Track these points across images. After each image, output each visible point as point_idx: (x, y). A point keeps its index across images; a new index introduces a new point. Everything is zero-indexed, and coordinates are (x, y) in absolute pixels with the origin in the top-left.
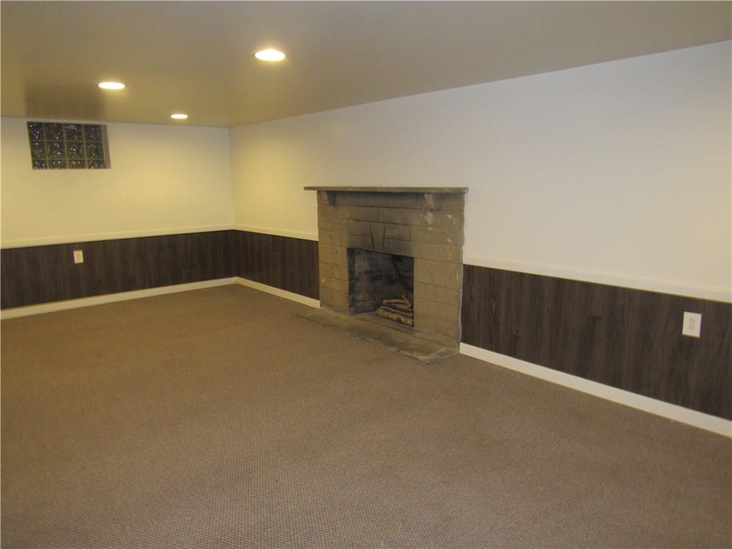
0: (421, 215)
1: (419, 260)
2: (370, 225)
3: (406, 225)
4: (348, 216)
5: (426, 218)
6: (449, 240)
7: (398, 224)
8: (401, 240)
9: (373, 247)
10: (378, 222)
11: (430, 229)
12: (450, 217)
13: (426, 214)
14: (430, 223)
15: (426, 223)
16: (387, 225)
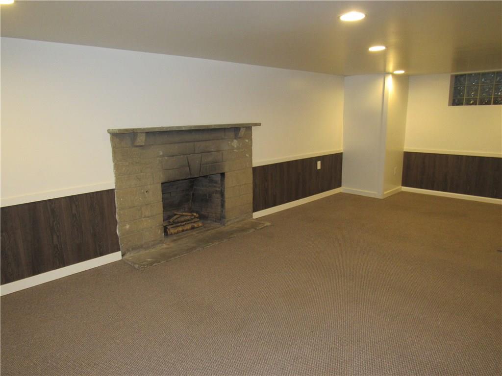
0: (229, 142)
1: (228, 173)
2: (187, 157)
3: (218, 151)
4: (161, 153)
5: (232, 144)
6: (247, 155)
7: (212, 152)
8: (217, 163)
9: (191, 174)
10: (194, 153)
11: (235, 150)
12: (247, 141)
13: (232, 141)
14: (236, 147)
15: (233, 147)
16: (203, 154)
